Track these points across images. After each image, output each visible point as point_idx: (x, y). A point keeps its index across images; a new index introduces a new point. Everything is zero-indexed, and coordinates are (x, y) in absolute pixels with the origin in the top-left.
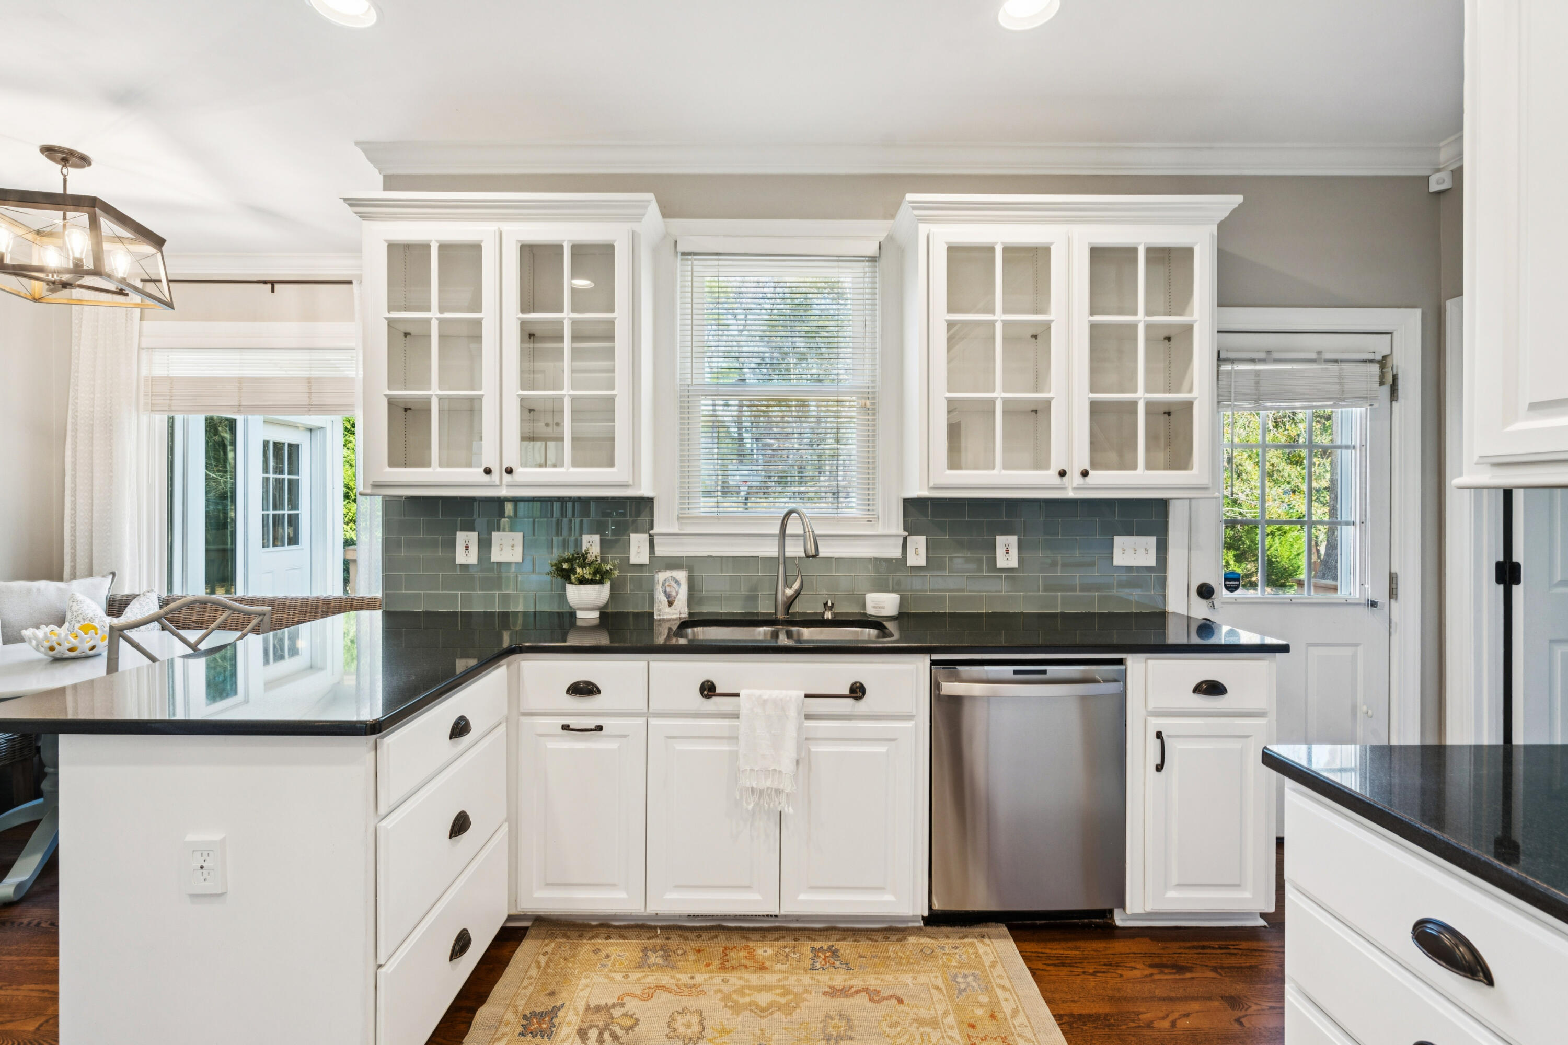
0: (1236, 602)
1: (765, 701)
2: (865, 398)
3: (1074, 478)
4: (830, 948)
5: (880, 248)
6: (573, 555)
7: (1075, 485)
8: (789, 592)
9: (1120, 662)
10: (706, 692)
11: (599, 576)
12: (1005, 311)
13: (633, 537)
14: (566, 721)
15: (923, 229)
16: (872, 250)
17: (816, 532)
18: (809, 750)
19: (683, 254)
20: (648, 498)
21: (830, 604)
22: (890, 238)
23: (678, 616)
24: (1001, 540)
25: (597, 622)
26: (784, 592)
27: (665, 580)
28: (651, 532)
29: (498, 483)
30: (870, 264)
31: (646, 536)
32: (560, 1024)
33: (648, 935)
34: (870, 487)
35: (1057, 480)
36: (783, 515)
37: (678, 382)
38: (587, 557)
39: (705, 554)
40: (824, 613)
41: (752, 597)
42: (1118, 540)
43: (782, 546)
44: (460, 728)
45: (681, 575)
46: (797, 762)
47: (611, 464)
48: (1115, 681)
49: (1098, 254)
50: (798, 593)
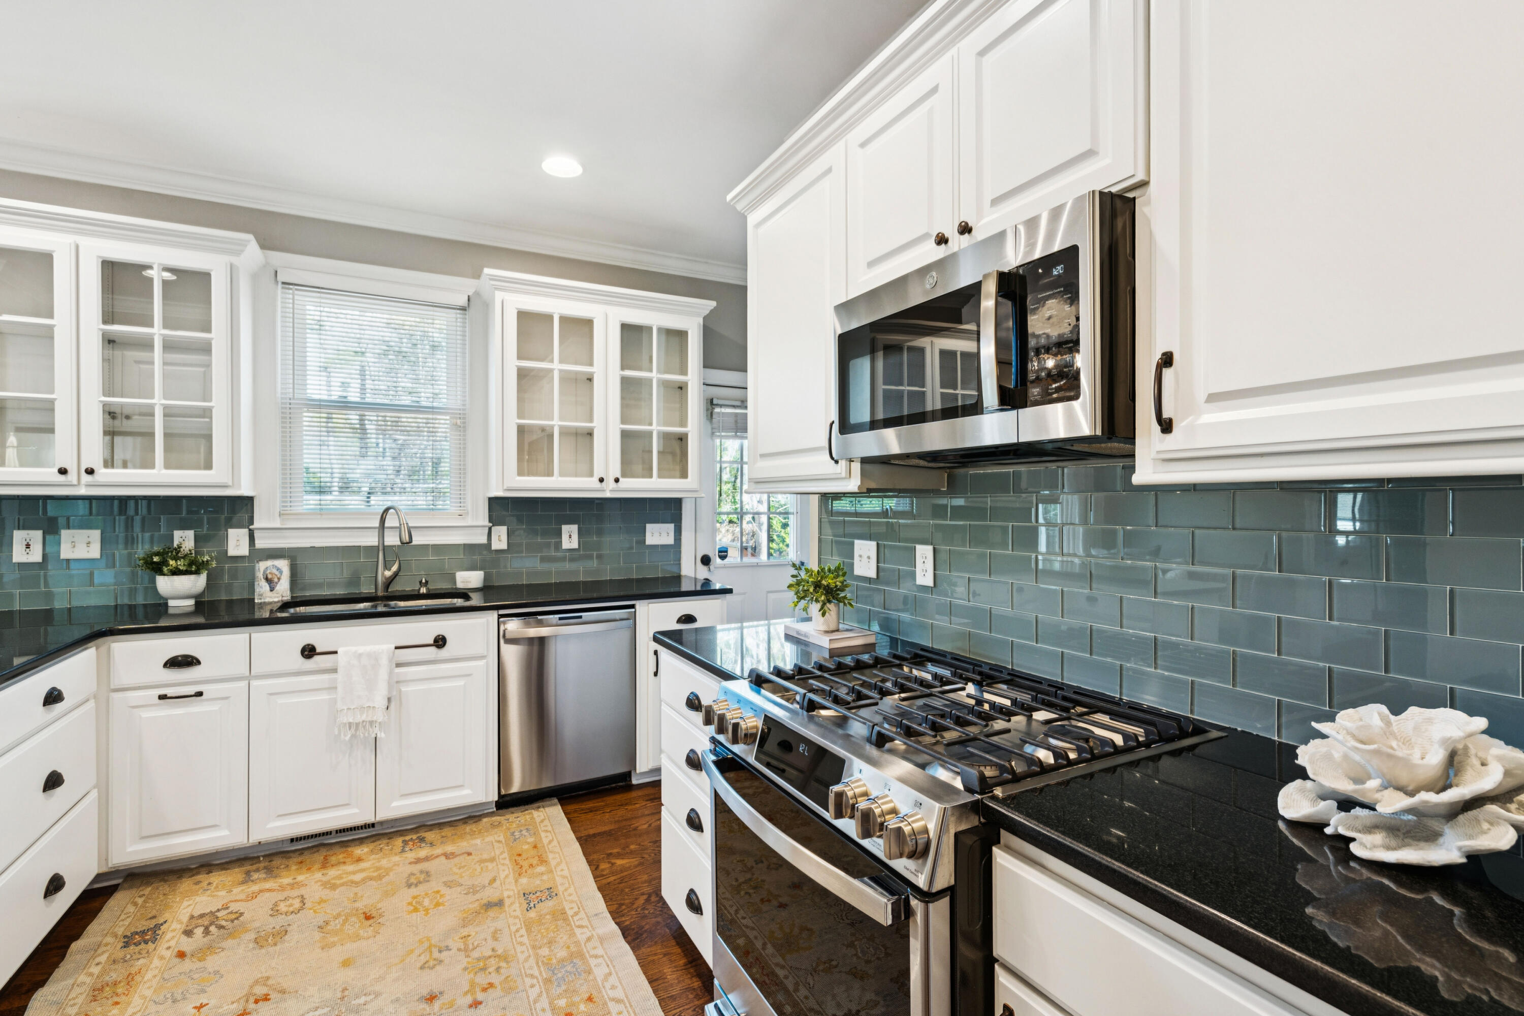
0: (725, 567)
1: (360, 655)
2: (456, 418)
3: (610, 484)
4: (418, 838)
5: (469, 300)
6: (164, 549)
7: (611, 488)
8: (388, 574)
9: (633, 606)
10: (306, 653)
11: (194, 567)
12: (561, 362)
13: (231, 532)
14: (163, 692)
15: (499, 296)
16: (462, 301)
17: (410, 525)
18: (400, 691)
19: (283, 283)
20: (248, 497)
21: (424, 581)
22: (477, 294)
23: (280, 599)
24: (565, 528)
25: (193, 609)
26: (383, 574)
27: (267, 568)
28: (251, 527)
29: (75, 482)
30: (461, 312)
31: (246, 531)
32: (163, 933)
33: (251, 863)
34: (462, 488)
35: (598, 485)
36: (382, 511)
37: (279, 395)
38: (180, 551)
39: (308, 545)
40: (420, 589)
41: (355, 580)
42: (649, 527)
43: (382, 536)
44: (53, 697)
45: (284, 565)
46: (389, 700)
47: (208, 466)
48: (627, 619)
49: (626, 328)
50: (396, 575)
